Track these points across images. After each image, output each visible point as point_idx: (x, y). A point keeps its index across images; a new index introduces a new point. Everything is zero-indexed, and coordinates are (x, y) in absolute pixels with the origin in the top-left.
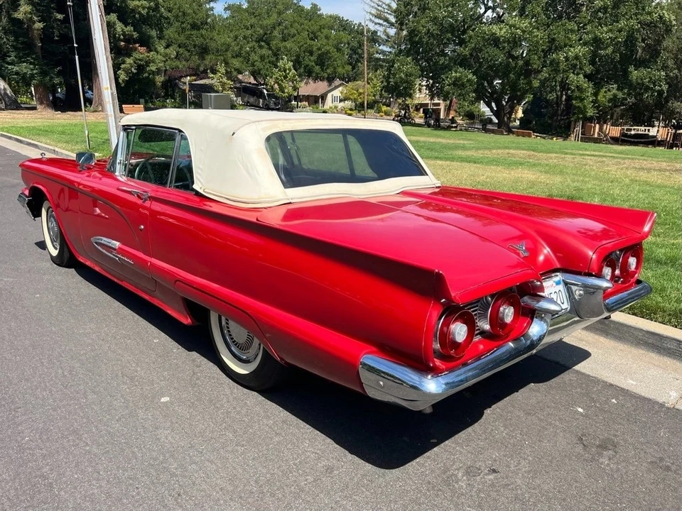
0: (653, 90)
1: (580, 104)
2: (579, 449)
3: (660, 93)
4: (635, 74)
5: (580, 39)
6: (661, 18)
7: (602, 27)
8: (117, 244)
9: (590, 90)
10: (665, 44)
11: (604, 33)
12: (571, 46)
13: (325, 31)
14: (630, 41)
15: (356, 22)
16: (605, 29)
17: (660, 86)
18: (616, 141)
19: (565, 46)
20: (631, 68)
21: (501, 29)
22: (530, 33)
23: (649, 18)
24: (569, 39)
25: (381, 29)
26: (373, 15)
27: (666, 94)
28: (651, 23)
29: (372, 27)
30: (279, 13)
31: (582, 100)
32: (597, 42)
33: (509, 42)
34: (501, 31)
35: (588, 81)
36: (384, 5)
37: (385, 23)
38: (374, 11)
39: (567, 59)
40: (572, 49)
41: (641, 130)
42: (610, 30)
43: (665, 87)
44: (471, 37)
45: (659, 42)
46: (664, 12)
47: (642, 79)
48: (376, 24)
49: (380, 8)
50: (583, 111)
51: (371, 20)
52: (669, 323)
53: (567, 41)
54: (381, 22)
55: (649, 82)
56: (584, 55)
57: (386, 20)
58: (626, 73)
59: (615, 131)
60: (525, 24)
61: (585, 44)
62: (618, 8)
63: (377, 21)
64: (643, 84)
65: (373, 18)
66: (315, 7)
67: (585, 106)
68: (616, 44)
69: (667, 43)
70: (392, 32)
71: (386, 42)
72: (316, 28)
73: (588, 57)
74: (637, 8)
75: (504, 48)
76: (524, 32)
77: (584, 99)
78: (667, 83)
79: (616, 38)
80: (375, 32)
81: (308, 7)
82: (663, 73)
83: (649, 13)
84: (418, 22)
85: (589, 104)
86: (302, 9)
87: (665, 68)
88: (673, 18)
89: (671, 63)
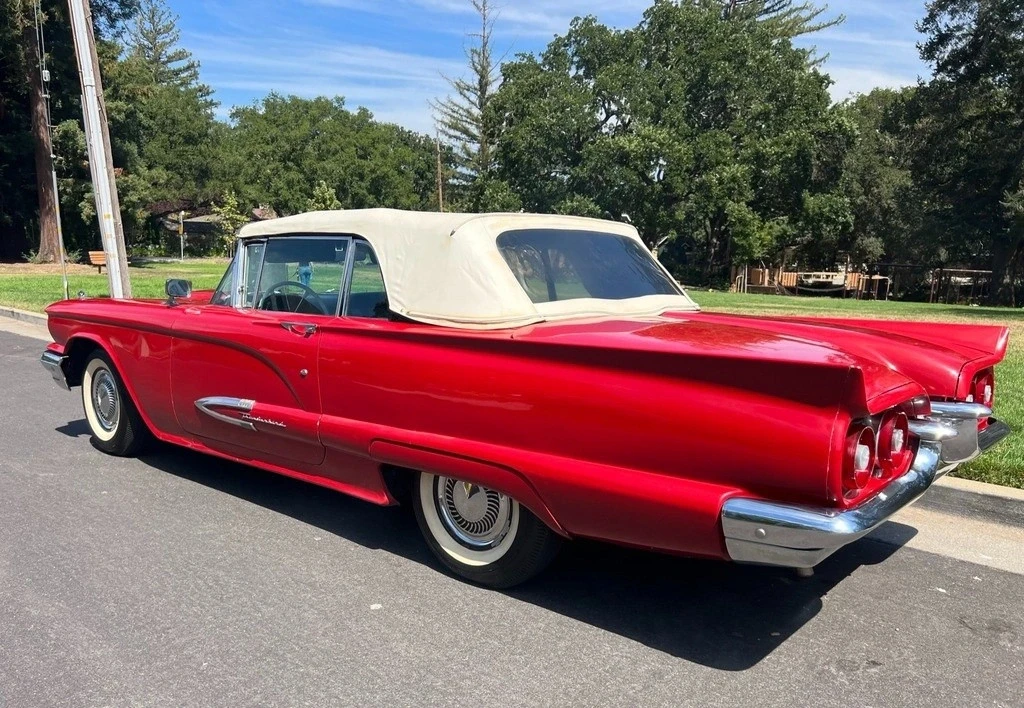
0: (834, 222)
1: (744, 242)
2: (967, 633)
3: (846, 225)
4: (811, 201)
5: (737, 155)
6: (840, 126)
7: (764, 139)
8: (248, 404)
9: (756, 222)
10: (846, 161)
11: (768, 147)
12: (725, 164)
13: (381, 147)
14: (802, 157)
15: (422, 134)
16: (769, 141)
17: (845, 217)
18: (792, 291)
19: (718, 164)
20: (806, 194)
21: (630, 142)
22: (670, 146)
23: (824, 127)
24: (722, 154)
25: (459, 144)
26: (445, 124)
27: (852, 228)
28: (827, 133)
29: (446, 141)
30: (314, 121)
31: (746, 236)
32: (759, 159)
33: (641, 158)
34: (630, 144)
35: (753, 210)
36: (461, 111)
37: (464, 136)
38: (447, 120)
39: (721, 181)
40: (727, 168)
41: (823, 276)
42: (776, 143)
43: (851, 219)
44: (590, 153)
45: (839, 158)
46: (844, 118)
47: (820, 208)
48: (450, 137)
49: (455, 115)
50: (748, 251)
51: (443, 132)
52: (1008, 483)
53: (720, 158)
54: (458, 134)
55: (830, 211)
56: (743, 175)
57: (466, 131)
58: (800, 202)
59: (790, 279)
60: (662, 134)
61: (745, 161)
62: (783, 113)
63: (452, 132)
64: (822, 214)
65: (447, 129)
66: (364, 114)
67: (750, 245)
68: (785, 161)
69: (849, 159)
70: (474, 147)
71: (465, 163)
72: (366, 142)
73: (749, 178)
74: (808, 114)
75: (636, 167)
76: (662, 145)
77: (748, 235)
78: (853, 213)
79: (784, 153)
80: (450, 149)
81: (354, 111)
82: (847, 200)
83: (825, 121)
84: (516, 133)
85: (755, 241)
86: (347, 115)
87: (849, 193)
88: (855, 126)
89: (856, 186)
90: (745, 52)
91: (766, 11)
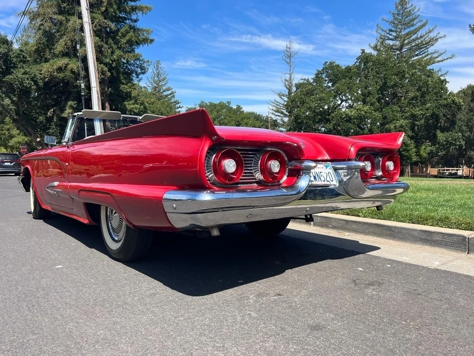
0: (455, 145)
1: (407, 154)
3: (461, 146)
4: (441, 136)
5: (402, 116)
6: (453, 101)
7: (415, 108)
9: (413, 145)
10: (458, 117)
11: (417, 111)
12: (397, 120)
13: (245, 121)
14: (435, 117)
15: (264, 115)
16: (417, 109)
17: (460, 142)
18: (436, 177)
19: (394, 120)
20: (438, 133)
21: (351, 112)
22: (370, 113)
23: (445, 102)
24: (395, 116)
25: (279, 118)
26: (274, 111)
27: (464, 147)
28: (447, 104)
29: (274, 118)
30: (218, 111)
31: (408, 151)
32: (414, 117)
33: (357, 119)
34: (353, 113)
35: (411, 139)
36: (280, 105)
37: (282, 115)
38: (275, 108)
40: (398, 122)
41: (453, 170)
42: (421, 110)
43: (463, 143)
44: (333, 117)
45: (454, 116)
46: (455, 98)
47: (447, 139)
48: (276, 116)
49: (278, 106)
50: (410, 158)
51: (273, 114)
53: (394, 117)
54: (279, 114)
55: (452, 140)
56: (406, 125)
57: (282, 113)
58: (435, 136)
59: (434, 171)
60: (366, 108)
61: (406, 118)
62: (424, 97)
63: (277, 114)
64: (448, 141)
65: (274, 113)
66: (239, 108)
67: (410, 155)
68: (426, 117)
69: (460, 116)
70: (286, 119)
71: (282, 126)
72: (239, 119)
73: (409, 126)
74: (437, 97)
75: (354, 122)
76: (366, 112)
77: (409, 150)
78: (464, 140)
79: (425, 114)
80: (276, 120)
81: (235, 107)
82: (460, 134)
83: (446, 99)
84: (300, 111)
85: (413, 153)
86: (231, 108)
87: (461, 131)
88: (461, 101)
89: (464, 128)
90: (404, 71)
91: (417, 55)
